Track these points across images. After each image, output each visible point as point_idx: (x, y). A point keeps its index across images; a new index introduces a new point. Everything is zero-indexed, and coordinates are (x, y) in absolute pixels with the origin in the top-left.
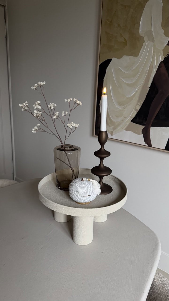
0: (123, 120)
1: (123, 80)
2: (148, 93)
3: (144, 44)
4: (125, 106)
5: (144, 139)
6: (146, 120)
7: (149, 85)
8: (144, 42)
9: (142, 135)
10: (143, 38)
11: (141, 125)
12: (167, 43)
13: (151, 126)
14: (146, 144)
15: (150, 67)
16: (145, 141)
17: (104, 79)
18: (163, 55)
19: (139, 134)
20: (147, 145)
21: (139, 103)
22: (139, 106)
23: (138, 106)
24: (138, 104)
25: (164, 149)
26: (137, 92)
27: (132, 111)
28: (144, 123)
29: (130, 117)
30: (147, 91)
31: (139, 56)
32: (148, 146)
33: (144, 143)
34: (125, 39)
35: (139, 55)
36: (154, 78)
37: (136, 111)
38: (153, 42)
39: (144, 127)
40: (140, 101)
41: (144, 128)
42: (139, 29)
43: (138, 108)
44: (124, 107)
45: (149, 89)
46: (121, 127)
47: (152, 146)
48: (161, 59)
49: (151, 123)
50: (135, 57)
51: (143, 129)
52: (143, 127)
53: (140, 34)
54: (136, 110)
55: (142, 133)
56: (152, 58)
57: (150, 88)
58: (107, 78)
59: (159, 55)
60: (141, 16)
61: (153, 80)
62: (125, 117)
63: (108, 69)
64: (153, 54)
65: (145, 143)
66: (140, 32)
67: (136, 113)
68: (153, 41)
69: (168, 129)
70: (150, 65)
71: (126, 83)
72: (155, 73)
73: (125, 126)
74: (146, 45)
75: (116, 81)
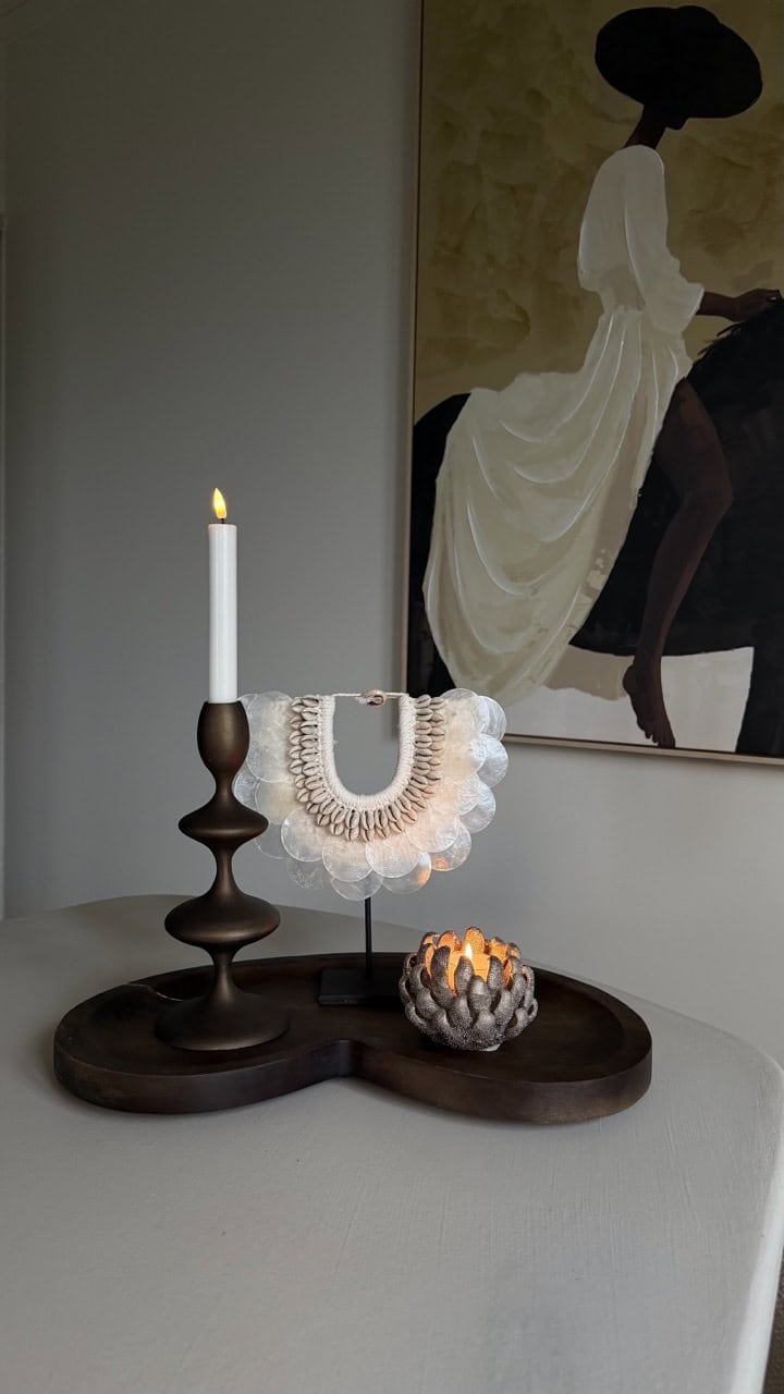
0: (532, 644)
1: (522, 474)
3: (602, 319)
5: (634, 717)
6: (636, 629)
8: (603, 312)
10: (596, 296)
11: (616, 654)
12: (697, 307)
13: (665, 654)
14: (648, 737)
15: (635, 405)
16: (641, 724)
17: (436, 479)
18: (685, 352)
19: (612, 697)
20: (654, 741)
21: (599, 562)
24: (596, 568)
26: (585, 515)
27: (573, 596)
28: (631, 646)
29: (566, 625)
30: (632, 506)
31: (584, 369)
32: (660, 747)
34: (520, 310)
35: (581, 364)
36: (656, 449)
37: (587, 595)
38: (639, 309)
39: (631, 663)
40: (603, 551)
41: (630, 668)
42: (575, 265)
43: (599, 582)
44: (532, 587)
45: (639, 499)
46: (527, 673)
47: (677, 745)
48: (680, 368)
49: (662, 640)
50: (568, 375)
52: (629, 660)
53: (582, 285)
54: (588, 590)
55: (624, 692)
56: (643, 369)
57: (642, 490)
58: (450, 474)
59: (672, 357)
60: (580, 217)
61: (654, 458)
64: (644, 353)
65: (643, 733)
66: (580, 275)
68: (639, 303)
69: (744, 657)
70: (635, 398)
71: (539, 484)
72: (660, 427)
73: (545, 666)
74: (608, 323)
75: (491, 483)
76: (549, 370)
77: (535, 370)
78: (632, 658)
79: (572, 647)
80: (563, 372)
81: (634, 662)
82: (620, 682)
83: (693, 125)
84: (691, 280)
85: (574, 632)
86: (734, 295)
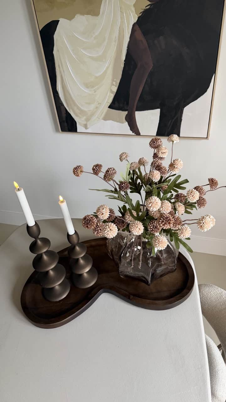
0: (97, 108)
1: (84, 52)
2: (124, 68)
4: (94, 88)
6: (128, 104)
7: (124, 58)
13: (136, 111)
14: (133, 133)
15: (119, 31)
16: (131, 129)
18: (135, 13)
20: (135, 134)
21: (114, 83)
22: (116, 87)
24: (113, 85)
26: (108, 68)
27: (107, 93)
28: (126, 108)
29: (106, 102)
30: (123, 66)
31: (100, 15)
32: (137, 135)
36: (128, 47)
40: (115, 80)
43: (115, 89)
44: (94, 90)
45: (124, 64)
46: (96, 116)
48: (134, 19)
49: (135, 107)
50: (95, 17)
54: (112, 92)
55: (126, 121)
56: (121, 18)
57: (125, 61)
59: (130, 13)
61: (127, 50)
62: (99, 104)
64: (121, 12)
65: (132, 132)
67: (112, 96)
69: (157, 112)
70: (119, 28)
71: (90, 56)
72: (129, 40)
73: (102, 114)
75: (73, 54)
76: (88, 14)
77: (83, 14)
79: (109, 109)
80: (93, 15)
81: (128, 113)
82: (124, 118)
85: (109, 104)
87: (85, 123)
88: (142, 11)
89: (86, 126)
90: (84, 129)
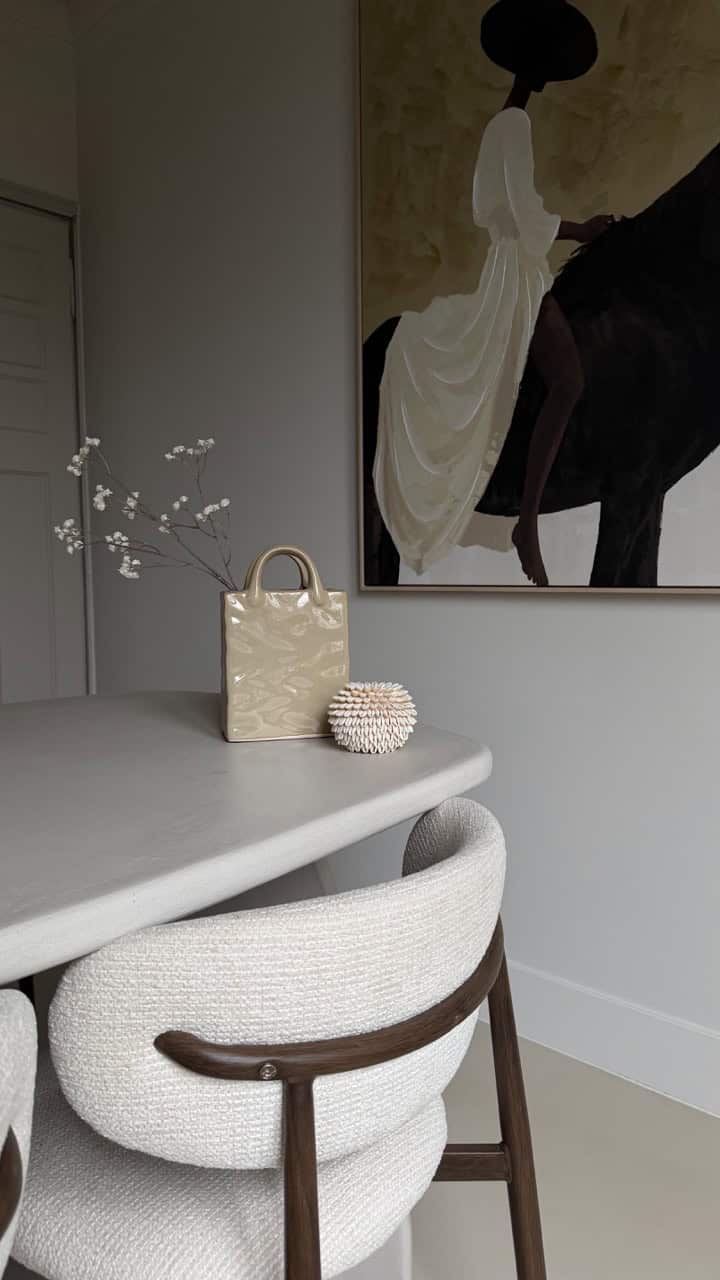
0: (449, 512)
1: (438, 377)
2: (519, 402)
3: (490, 249)
5: (520, 564)
7: (519, 377)
8: (489, 243)
9: (514, 551)
10: (486, 232)
11: (507, 515)
12: (555, 234)
13: (540, 513)
14: (529, 579)
15: (514, 316)
16: (525, 569)
17: (381, 388)
18: (548, 270)
19: (504, 550)
20: (534, 582)
21: (494, 443)
22: (497, 451)
23: (493, 452)
24: (492, 448)
25: (588, 584)
26: (483, 406)
27: (476, 473)
28: (517, 508)
29: (472, 496)
30: (515, 397)
31: (479, 290)
32: (538, 586)
33: (522, 579)
34: (433, 247)
35: (477, 286)
36: (531, 350)
37: (486, 470)
38: (516, 238)
39: (517, 522)
40: (497, 434)
41: (517, 525)
42: (470, 209)
43: (494, 458)
44: (447, 467)
45: (520, 391)
46: (445, 536)
47: (550, 584)
48: (545, 284)
49: (538, 502)
50: (468, 296)
51: (515, 529)
52: (515, 520)
53: (476, 223)
54: (486, 466)
55: (513, 545)
56: (519, 287)
57: (522, 383)
58: (388, 382)
59: (538, 275)
60: (474, 170)
62: (456, 501)
63: (389, 352)
64: (519, 275)
65: (526, 576)
66: (474, 215)
67: (487, 476)
68: (516, 234)
69: (594, 509)
70: (516, 311)
71: (450, 384)
72: (532, 333)
73: (457, 532)
74: (495, 250)
75: (417, 385)
76: (455, 292)
77: (445, 295)
78: (518, 518)
80: (465, 293)
81: (519, 520)
83: (550, 87)
84: (552, 213)
85: (477, 501)
86: (582, 221)
87: (417, 556)
88: (563, 264)
89: (419, 568)
90: (415, 574)
